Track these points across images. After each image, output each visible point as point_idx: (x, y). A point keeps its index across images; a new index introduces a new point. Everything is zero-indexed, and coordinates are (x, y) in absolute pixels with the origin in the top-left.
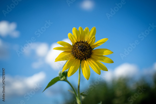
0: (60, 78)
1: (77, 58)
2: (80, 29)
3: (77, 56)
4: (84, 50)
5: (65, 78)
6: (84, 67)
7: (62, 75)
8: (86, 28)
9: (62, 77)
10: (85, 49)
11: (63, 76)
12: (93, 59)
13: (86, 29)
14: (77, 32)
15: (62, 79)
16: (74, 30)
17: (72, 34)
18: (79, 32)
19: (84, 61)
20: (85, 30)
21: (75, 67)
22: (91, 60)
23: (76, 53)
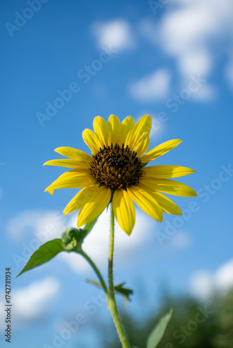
0: (64, 245)
1: (104, 184)
2: (111, 119)
3: (104, 179)
4: (119, 163)
5: (75, 244)
6: (119, 206)
7: (69, 238)
8: (127, 118)
9: (69, 242)
10: (123, 162)
11: (72, 240)
12: (145, 188)
13: (127, 120)
14: (105, 126)
15: (70, 246)
16: (97, 121)
17: (93, 130)
18: (110, 125)
19: (120, 193)
20: (124, 122)
21: (96, 204)
22: (141, 191)
23: (100, 172)
